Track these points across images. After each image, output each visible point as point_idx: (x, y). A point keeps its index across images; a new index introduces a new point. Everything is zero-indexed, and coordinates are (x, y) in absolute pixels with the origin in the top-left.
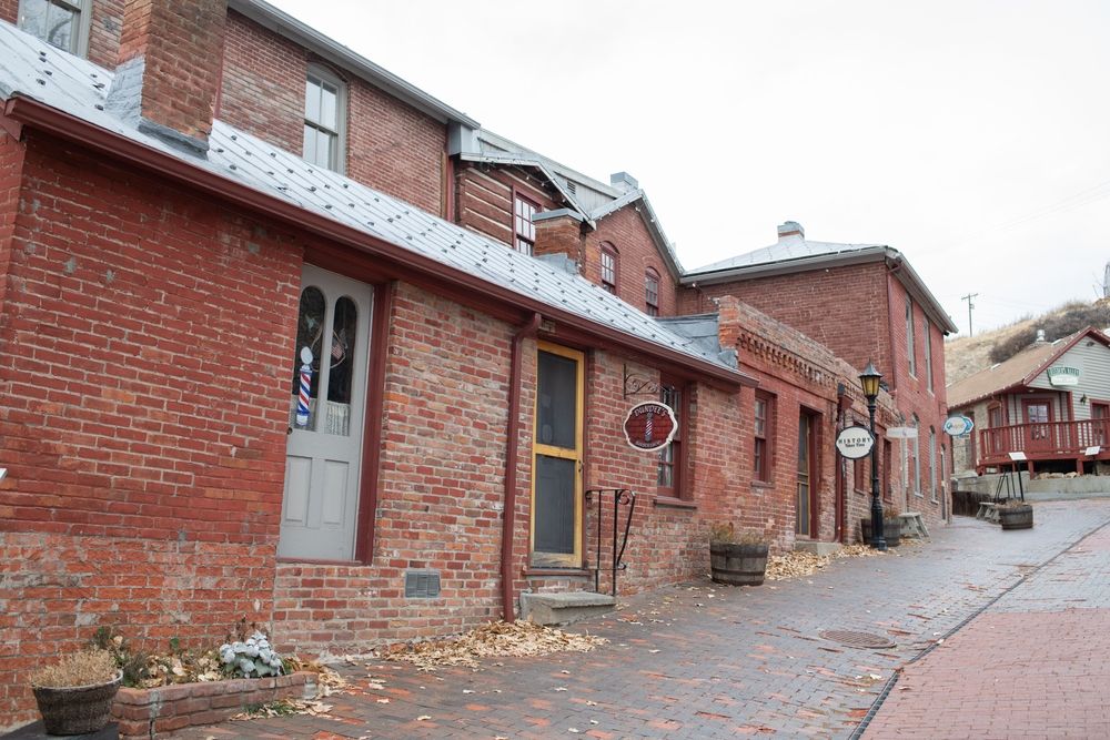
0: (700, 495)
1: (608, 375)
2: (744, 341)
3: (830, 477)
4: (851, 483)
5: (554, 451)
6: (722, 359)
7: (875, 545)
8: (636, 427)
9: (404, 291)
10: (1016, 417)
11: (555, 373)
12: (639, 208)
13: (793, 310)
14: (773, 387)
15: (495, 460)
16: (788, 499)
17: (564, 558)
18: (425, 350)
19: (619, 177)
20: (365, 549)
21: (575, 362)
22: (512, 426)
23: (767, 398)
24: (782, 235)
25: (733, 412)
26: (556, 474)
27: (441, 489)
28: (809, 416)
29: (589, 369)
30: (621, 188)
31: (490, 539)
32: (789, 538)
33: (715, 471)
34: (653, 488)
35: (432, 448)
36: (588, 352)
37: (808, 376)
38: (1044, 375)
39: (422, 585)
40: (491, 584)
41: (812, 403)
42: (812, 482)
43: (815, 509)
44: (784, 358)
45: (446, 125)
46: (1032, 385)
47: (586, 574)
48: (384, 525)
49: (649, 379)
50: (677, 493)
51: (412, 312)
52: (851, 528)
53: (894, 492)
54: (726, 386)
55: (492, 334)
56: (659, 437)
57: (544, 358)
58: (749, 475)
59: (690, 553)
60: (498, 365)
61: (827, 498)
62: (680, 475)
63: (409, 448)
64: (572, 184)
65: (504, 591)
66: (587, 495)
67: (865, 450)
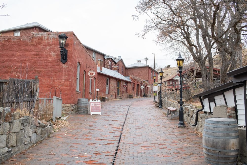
0: (128, 91)
1: (122, 82)
2: (132, 79)
3: (140, 90)
4: (142, 91)
5: (118, 88)
6: (130, 80)
7: (144, 97)
8: (124, 86)
9: (111, 78)
10: (171, 83)
11: (118, 82)
12: (121, 60)
13: (138, 72)
14: (135, 82)
15: (115, 89)
16: (135, 92)
17: (119, 95)
18: (112, 82)
19: (119, 56)
20: (109, 94)
21: (119, 82)
22: (116, 86)
23: (134, 83)
24: (138, 61)
25: (131, 85)
26: (118, 89)
27: (113, 90)
28: (138, 85)
29: (120, 82)
30: (119, 58)
31: (115, 93)
32: (136, 96)
33: (129, 90)
34: (125, 91)
35: (112, 88)
36: (120, 81)
37: (138, 81)
38: (174, 78)
39: (112, 96)
40: (115, 96)
41: (138, 84)
42: (138, 91)
43: (138, 93)
44: (136, 80)
45: (103, 55)
46: (173, 79)
47: (120, 96)
48: (110, 92)
49: (124, 83)
50: (126, 91)
51: (111, 79)
52: (142, 96)
53: (148, 92)
54: (130, 83)
55: (115, 80)
56: (125, 87)
57: (118, 81)
58: (132, 90)
59: (127, 96)
60: (115, 82)
61: (140, 92)
62: (126, 90)
63: (111, 88)
64: (114, 58)
65: (116, 97)
66: (120, 91)
67: (143, 88)
